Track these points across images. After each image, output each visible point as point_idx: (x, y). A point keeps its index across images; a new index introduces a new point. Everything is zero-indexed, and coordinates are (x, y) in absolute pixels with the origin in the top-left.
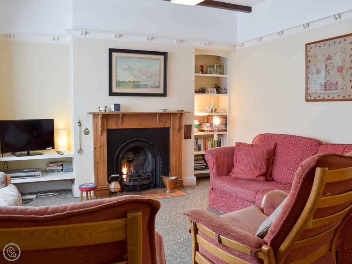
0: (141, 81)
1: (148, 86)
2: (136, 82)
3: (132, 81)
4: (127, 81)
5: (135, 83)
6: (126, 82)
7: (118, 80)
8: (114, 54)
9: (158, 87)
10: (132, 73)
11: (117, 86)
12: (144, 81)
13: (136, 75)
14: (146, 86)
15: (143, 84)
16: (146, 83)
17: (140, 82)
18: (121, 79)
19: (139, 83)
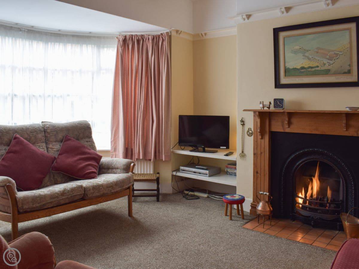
0: (319, 65)
1: (332, 72)
2: (312, 68)
3: (306, 66)
4: (299, 67)
5: (310, 69)
6: (297, 69)
7: (287, 67)
8: (281, 35)
9: (349, 72)
10: (306, 56)
11: (285, 76)
12: (324, 64)
13: (311, 57)
14: (327, 72)
15: (322, 69)
16: (326, 67)
17: (318, 67)
19: (317, 69)
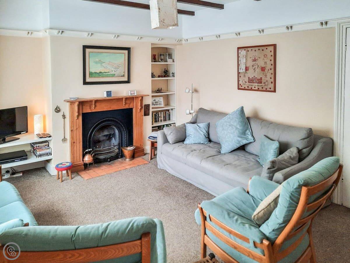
0: (110, 72)
1: (116, 76)
2: (106, 73)
3: (102, 72)
4: (98, 72)
7: (90, 71)
8: (88, 50)
9: (124, 76)
10: (102, 66)
11: (89, 77)
12: (112, 71)
13: (105, 66)
14: (113, 75)
15: (111, 74)
16: (113, 73)
18: (93, 70)
19: (108, 73)
